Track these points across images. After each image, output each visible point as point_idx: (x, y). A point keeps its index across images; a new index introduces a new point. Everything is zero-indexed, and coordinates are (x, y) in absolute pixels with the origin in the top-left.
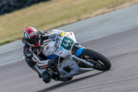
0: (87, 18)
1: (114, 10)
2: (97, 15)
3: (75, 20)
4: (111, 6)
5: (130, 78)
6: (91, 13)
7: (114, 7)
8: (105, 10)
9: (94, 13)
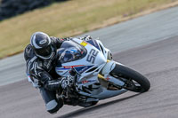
0: (96, 29)
1: (131, 19)
2: (109, 25)
3: (80, 32)
4: (127, 14)
5: (151, 106)
6: (102, 23)
7: (131, 14)
8: (120, 18)
9: (106, 23)
